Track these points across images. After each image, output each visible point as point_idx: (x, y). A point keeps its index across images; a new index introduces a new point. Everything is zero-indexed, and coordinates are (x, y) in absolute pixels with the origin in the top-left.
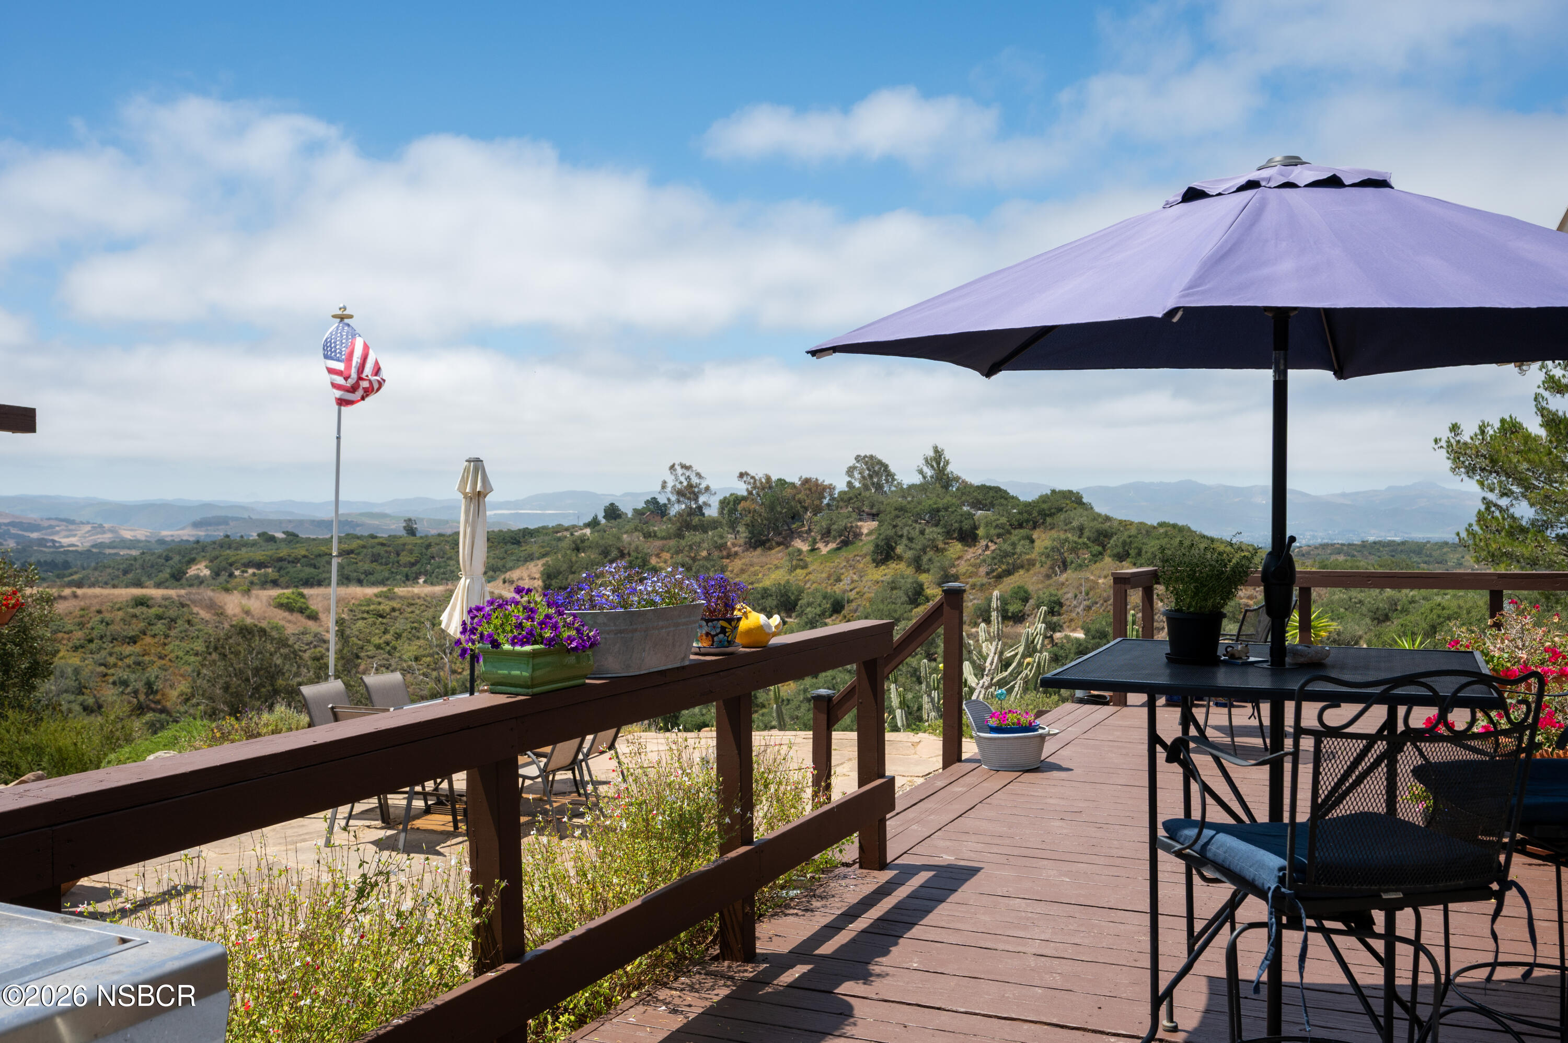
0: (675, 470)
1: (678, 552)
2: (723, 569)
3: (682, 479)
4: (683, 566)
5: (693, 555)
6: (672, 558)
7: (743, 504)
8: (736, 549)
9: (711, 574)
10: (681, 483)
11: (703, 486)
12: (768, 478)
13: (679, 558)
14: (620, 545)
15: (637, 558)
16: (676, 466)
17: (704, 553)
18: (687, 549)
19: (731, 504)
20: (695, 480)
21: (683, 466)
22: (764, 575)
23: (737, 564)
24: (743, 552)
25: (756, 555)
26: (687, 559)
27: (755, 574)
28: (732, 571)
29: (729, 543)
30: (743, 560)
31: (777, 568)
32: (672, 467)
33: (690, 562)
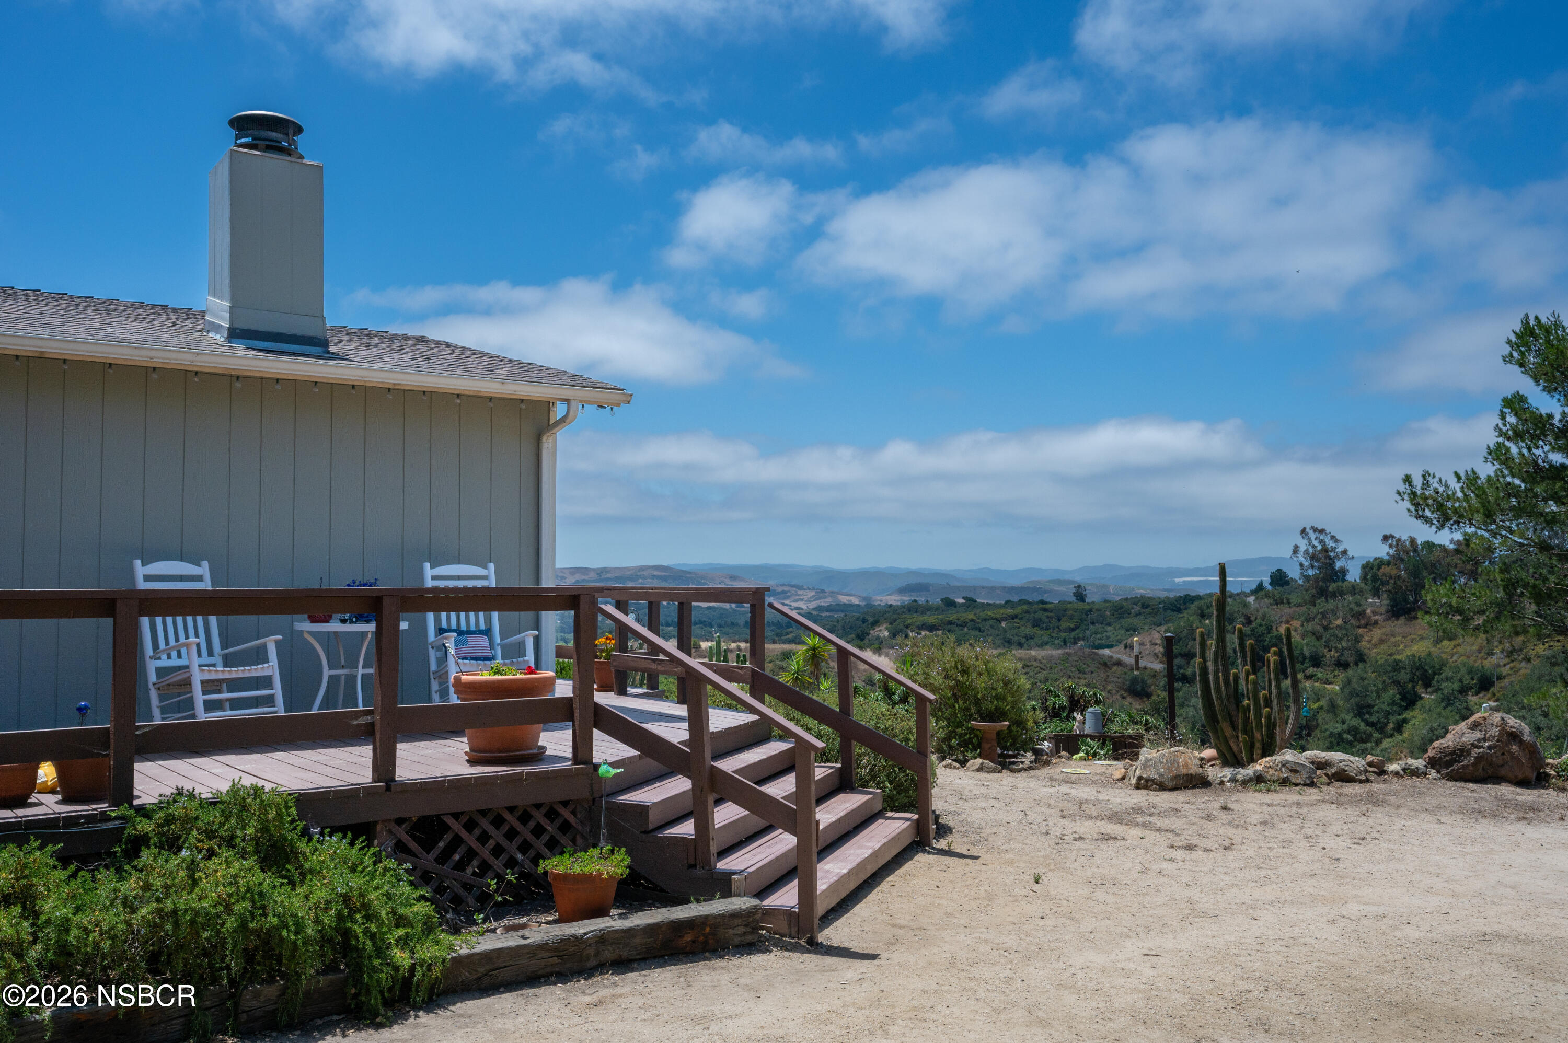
0: (1307, 534)
1: (1308, 620)
2: (1357, 639)
3: (1316, 543)
4: (1314, 634)
5: (1325, 623)
6: (1302, 626)
7: (1385, 569)
8: (1377, 617)
9: (1344, 644)
10: (1314, 547)
11: (1340, 549)
12: (1413, 541)
13: (1310, 626)
14: (1245, 611)
15: (1261, 625)
16: (1308, 530)
17: (1339, 622)
18: (1320, 616)
19: (1371, 569)
20: (1330, 544)
21: (1315, 530)
22: (1406, 646)
23: (1377, 633)
24: (1384, 621)
25: (1399, 625)
26: (1319, 627)
27: (1396, 645)
28: (1369, 641)
29: (1368, 611)
30: (1384, 630)
31: (1422, 638)
32: (1303, 531)
33: (1321, 630)
